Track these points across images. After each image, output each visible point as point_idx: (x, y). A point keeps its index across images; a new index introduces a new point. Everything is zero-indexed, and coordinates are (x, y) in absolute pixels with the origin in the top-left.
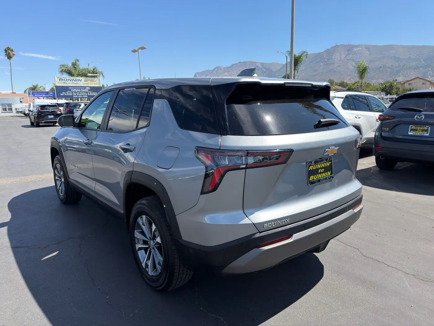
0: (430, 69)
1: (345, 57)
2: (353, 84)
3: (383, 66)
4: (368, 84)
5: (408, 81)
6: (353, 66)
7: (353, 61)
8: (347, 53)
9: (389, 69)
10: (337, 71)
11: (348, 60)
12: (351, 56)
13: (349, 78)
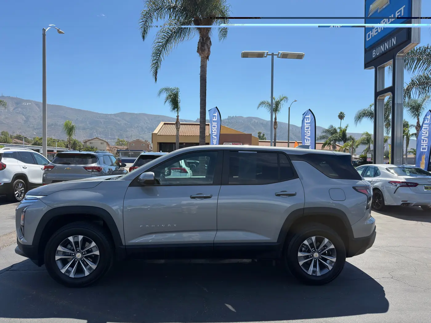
0: (95, 131)
1: (13, 110)
2: (40, 139)
3: (54, 124)
4: (54, 140)
5: (89, 140)
6: (23, 120)
7: (23, 115)
8: (15, 106)
9: (60, 127)
10: (5, 123)
11: (17, 113)
12: (20, 109)
13: (19, 132)
